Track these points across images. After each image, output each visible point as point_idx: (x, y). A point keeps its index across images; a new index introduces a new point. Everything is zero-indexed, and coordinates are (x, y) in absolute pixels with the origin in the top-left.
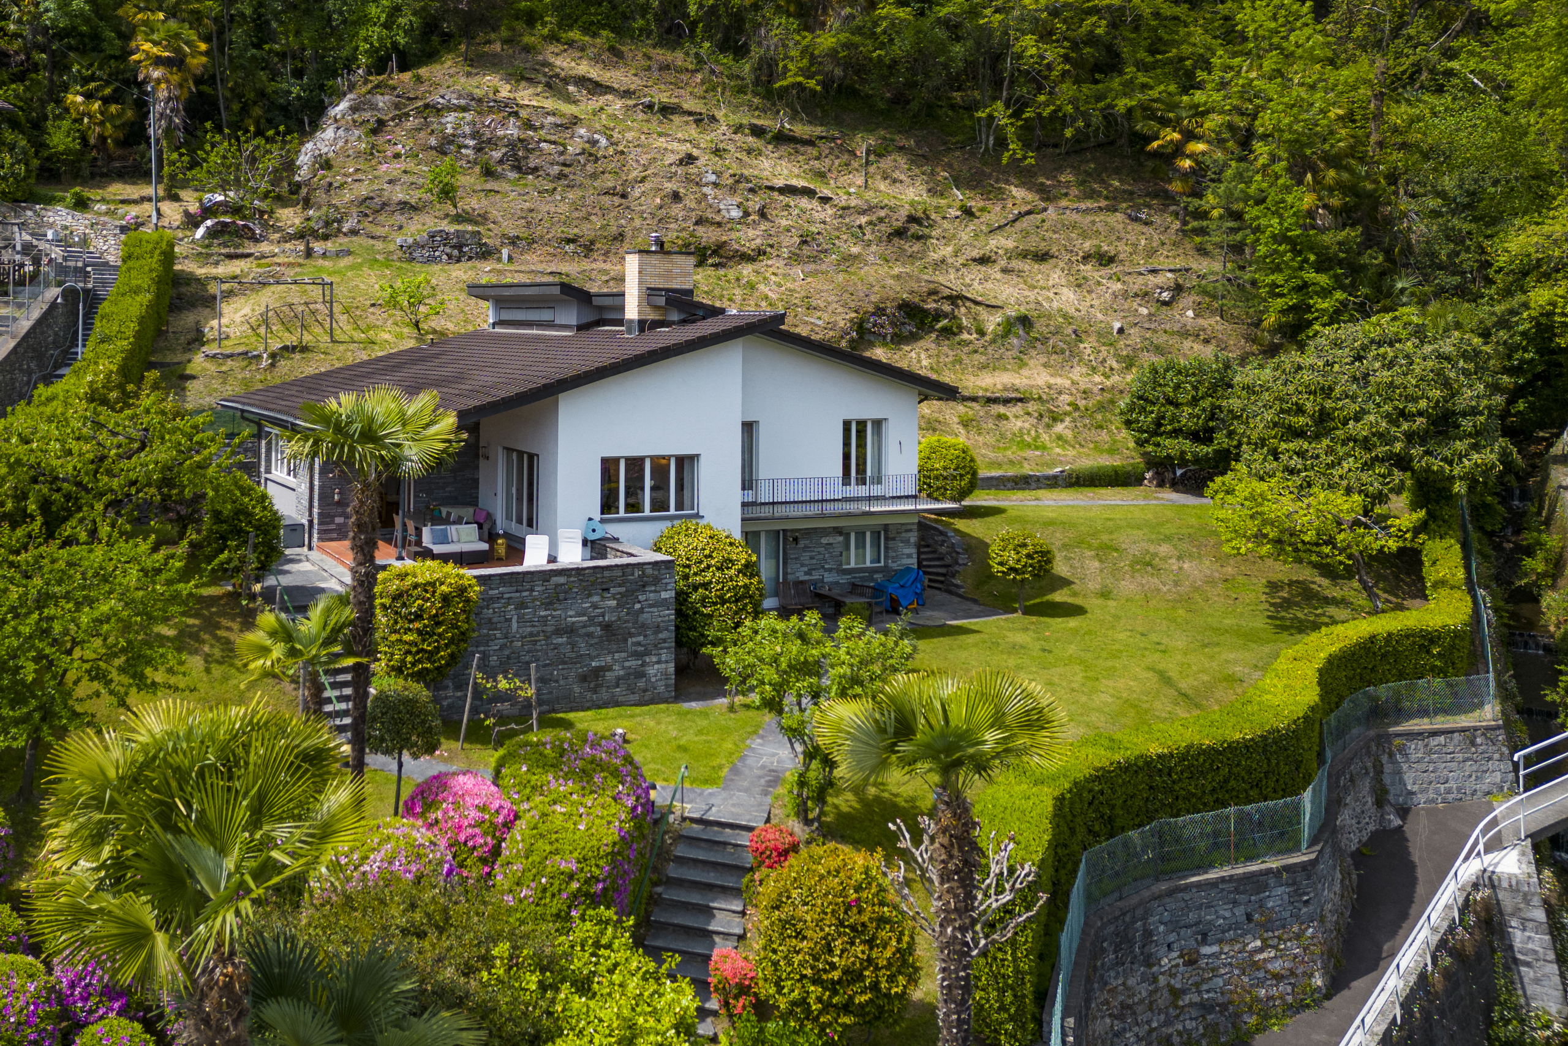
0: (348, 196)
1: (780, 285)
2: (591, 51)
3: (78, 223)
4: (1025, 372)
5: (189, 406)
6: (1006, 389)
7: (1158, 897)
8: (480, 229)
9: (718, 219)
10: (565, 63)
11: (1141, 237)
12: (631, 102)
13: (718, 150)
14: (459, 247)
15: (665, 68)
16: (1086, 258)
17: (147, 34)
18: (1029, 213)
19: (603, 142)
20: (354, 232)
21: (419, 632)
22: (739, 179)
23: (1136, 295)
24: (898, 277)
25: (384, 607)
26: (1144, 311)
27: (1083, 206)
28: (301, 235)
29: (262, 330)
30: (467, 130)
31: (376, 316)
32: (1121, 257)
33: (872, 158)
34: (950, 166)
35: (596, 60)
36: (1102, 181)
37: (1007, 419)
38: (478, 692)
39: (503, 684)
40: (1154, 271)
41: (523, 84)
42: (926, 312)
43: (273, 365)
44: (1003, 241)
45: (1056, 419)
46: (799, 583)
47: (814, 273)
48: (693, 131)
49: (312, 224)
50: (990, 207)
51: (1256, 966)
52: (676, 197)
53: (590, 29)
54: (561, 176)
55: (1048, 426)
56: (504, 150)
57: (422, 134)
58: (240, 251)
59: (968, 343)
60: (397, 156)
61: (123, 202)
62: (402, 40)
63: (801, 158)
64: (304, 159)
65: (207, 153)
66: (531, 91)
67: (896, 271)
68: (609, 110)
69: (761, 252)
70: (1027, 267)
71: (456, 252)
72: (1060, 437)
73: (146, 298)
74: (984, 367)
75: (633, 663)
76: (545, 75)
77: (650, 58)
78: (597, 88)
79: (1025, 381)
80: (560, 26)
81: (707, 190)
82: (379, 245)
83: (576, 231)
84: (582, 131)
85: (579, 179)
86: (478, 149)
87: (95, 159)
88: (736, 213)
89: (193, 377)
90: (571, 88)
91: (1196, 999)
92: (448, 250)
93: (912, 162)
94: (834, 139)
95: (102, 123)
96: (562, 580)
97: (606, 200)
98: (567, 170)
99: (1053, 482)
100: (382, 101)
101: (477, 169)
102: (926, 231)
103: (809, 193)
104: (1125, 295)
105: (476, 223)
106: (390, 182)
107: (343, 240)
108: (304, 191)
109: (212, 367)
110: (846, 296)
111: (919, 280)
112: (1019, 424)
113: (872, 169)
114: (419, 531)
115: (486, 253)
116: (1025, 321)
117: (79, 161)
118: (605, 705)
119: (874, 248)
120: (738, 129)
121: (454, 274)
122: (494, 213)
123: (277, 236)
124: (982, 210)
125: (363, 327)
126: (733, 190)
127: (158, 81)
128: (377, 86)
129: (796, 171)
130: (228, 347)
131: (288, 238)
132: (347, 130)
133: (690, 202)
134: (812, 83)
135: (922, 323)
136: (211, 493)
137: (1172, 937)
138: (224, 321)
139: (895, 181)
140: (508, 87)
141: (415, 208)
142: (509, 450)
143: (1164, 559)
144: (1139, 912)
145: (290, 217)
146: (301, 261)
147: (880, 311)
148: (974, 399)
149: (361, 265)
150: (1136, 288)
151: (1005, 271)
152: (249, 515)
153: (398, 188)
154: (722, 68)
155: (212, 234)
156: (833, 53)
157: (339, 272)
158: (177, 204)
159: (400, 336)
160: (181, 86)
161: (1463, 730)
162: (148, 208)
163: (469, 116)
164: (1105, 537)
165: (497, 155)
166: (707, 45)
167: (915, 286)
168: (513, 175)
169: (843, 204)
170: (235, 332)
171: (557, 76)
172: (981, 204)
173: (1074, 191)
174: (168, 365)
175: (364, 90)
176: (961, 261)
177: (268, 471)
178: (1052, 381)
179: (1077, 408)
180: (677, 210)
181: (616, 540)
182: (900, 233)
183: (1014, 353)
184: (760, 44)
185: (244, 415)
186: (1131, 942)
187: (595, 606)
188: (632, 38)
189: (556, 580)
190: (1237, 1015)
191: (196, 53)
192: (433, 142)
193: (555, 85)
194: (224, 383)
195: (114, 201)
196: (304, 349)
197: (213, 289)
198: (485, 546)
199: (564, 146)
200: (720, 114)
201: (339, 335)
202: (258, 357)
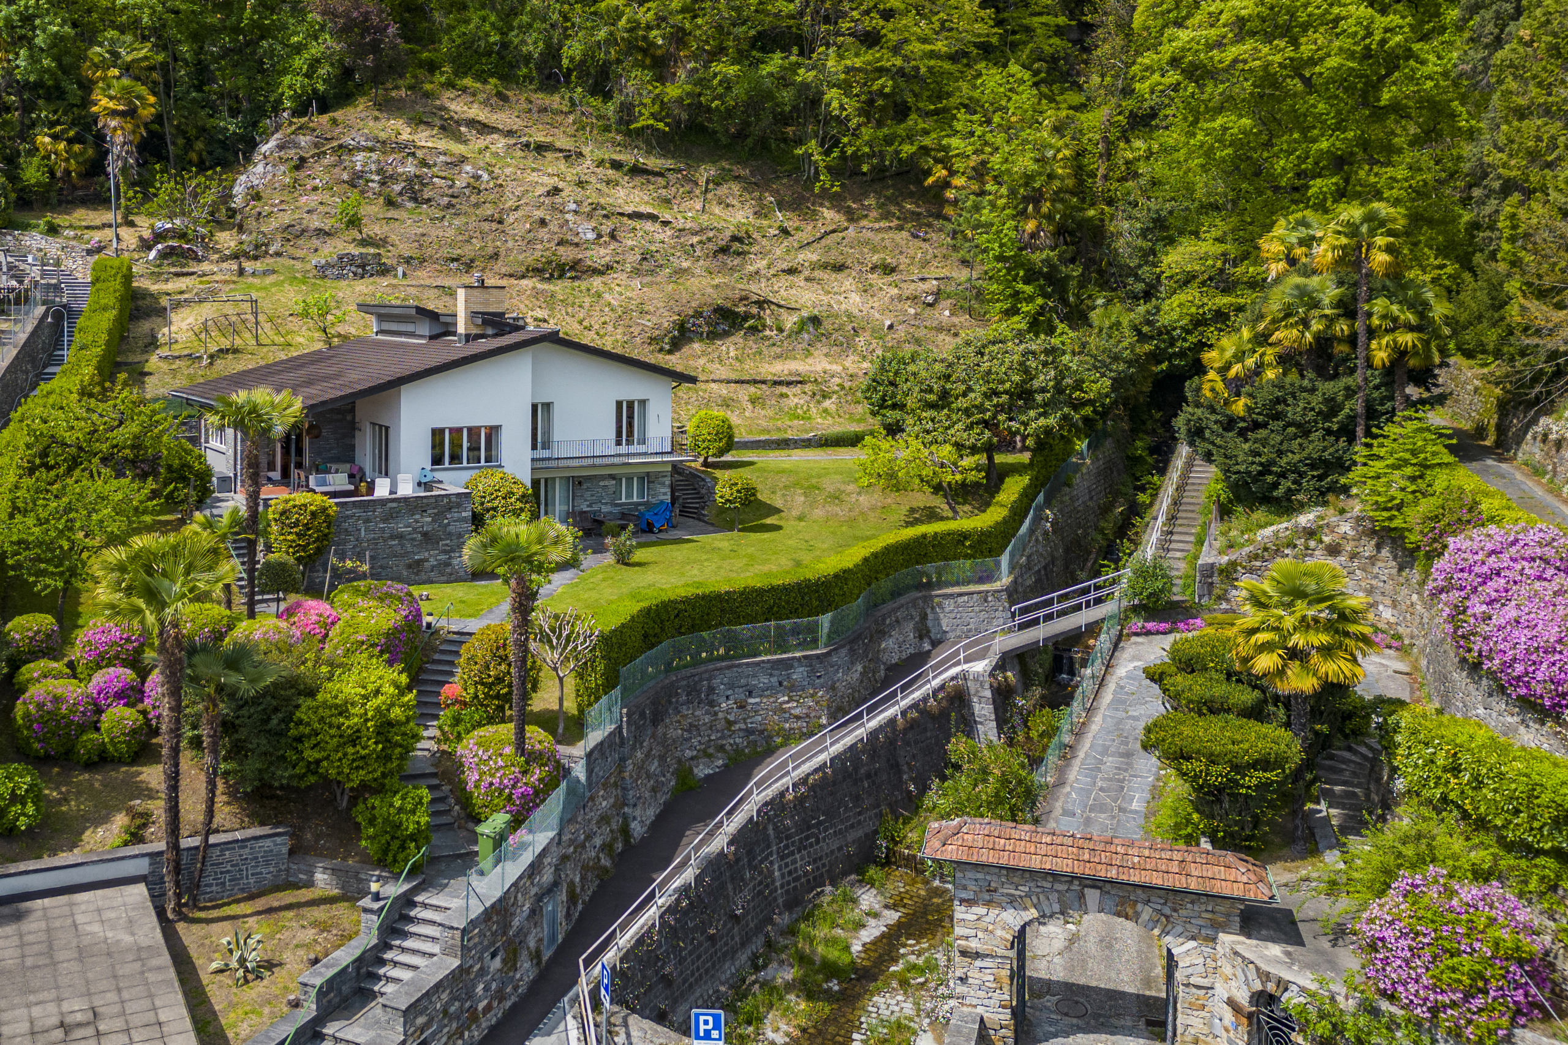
0: (273, 224)
1: (621, 294)
2: (482, 97)
3: (52, 247)
4: (810, 361)
5: (148, 396)
6: (790, 374)
7: (720, 669)
8: (382, 251)
9: (576, 240)
10: (459, 107)
11: (917, 250)
12: (512, 141)
13: (581, 182)
14: (363, 266)
15: (543, 110)
16: (874, 268)
17: (104, 90)
18: (834, 231)
19: (486, 177)
20: (278, 254)
21: (297, 534)
22: (596, 206)
23: (908, 298)
24: (717, 287)
25: (275, 520)
26: (912, 311)
27: (877, 226)
28: (235, 256)
29: (203, 336)
30: (373, 167)
31: (294, 323)
32: (901, 267)
33: (711, 186)
34: (778, 191)
35: (485, 103)
36: (898, 204)
37: (787, 396)
38: (335, 569)
39: (349, 564)
40: (923, 279)
41: (422, 127)
42: (737, 314)
43: (211, 364)
44: (810, 255)
45: (825, 396)
46: (582, 513)
47: (651, 284)
48: (562, 166)
49: (244, 247)
50: (803, 225)
51: (784, 711)
52: (543, 222)
53: (481, 77)
54: (450, 206)
55: (819, 402)
56: (403, 184)
57: (337, 170)
58: (185, 270)
59: (769, 338)
60: (315, 189)
61: (87, 228)
62: (321, 87)
63: (651, 187)
64: (238, 189)
65: (158, 189)
66: (427, 133)
67: (717, 281)
68: (493, 148)
69: (609, 267)
70: (826, 276)
71: (360, 270)
72: (825, 411)
73: (112, 314)
74: (778, 357)
75: (443, 557)
76: (442, 118)
77: (531, 102)
78: (484, 128)
79: (807, 367)
80: (456, 74)
81: (569, 216)
82: (298, 265)
83: (459, 251)
84: (468, 168)
85: (464, 208)
86: (383, 184)
87: (61, 189)
88: (591, 236)
89: (150, 374)
90: (463, 129)
91: (743, 726)
92: (354, 269)
93: (745, 189)
94: (680, 171)
95: (67, 160)
96: (394, 505)
97: (486, 226)
98: (454, 201)
99: (807, 444)
100: (304, 140)
101: (381, 200)
102: (746, 248)
103: (653, 217)
104: (900, 298)
105: (378, 246)
106: (308, 212)
107: (269, 260)
108: (239, 217)
109: (164, 366)
110: (672, 302)
111: (734, 288)
112: (796, 400)
113: (709, 196)
114: (307, 478)
115: (385, 271)
116: (815, 320)
117: (48, 191)
118: (424, 583)
119: (701, 262)
120: (601, 163)
121: (358, 289)
122: (393, 238)
123: (216, 256)
124: (797, 229)
125: (283, 332)
126: (590, 216)
127: (115, 129)
128: (300, 128)
129: (646, 198)
130: (177, 349)
131: (224, 259)
132: (274, 166)
133: (553, 227)
134: (661, 125)
135: (734, 323)
136: (165, 452)
137: (729, 692)
138: (174, 328)
139: (728, 206)
140: (409, 130)
141: (328, 234)
142: (374, 424)
143: (849, 494)
144: (706, 675)
145: (227, 240)
146: (235, 278)
147: (698, 314)
148: (764, 382)
149: (283, 282)
150: (907, 293)
151: (807, 279)
152: (190, 467)
153: (315, 217)
154: (591, 110)
155: (164, 255)
156: (680, 100)
157: (265, 288)
158: (132, 230)
159: (311, 340)
160: (134, 132)
161: (979, 593)
162: (109, 233)
163: (374, 156)
164: (814, 481)
165: (397, 188)
166: (579, 90)
167: (730, 294)
168: (410, 205)
169: (681, 226)
170: (182, 337)
171: (452, 118)
172: (797, 224)
173: (874, 214)
174: (130, 364)
175: (289, 131)
176: (772, 272)
177: (207, 442)
178: (828, 367)
179: (843, 388)
180: (543, 233)
181: (441, 482)
182: (724, 250)
183: (805, 345)
184: (621, 91)
185: (189, 403)
186: (699, 692)
187: (417, 521)
188: (517, 83)
189: (390, 505)
190: (770, 737)
191: (145, 105)
192: (345, 177)
193: (449, 127)
194: (174, 377)
195: (80, 227)
196: (236, 351)
197: (164, 302)
198: (352, 487)
199: (453, 180)
200: (586, 150)
201: (263, 340)
202: (200, 358)
